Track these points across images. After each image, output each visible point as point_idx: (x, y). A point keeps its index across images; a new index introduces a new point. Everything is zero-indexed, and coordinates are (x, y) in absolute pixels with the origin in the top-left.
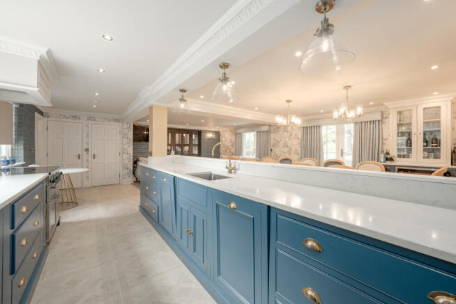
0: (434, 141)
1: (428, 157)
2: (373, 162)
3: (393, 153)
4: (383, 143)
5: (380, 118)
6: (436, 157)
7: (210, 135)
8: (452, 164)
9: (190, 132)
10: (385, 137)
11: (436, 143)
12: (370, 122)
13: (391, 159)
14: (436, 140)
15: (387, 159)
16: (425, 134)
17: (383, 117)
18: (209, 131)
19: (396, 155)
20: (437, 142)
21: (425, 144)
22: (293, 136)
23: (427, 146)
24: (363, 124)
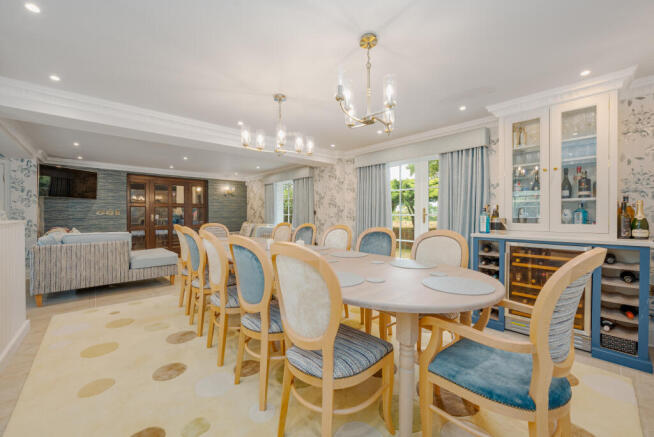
0: (584, 185)
1: (572, 221)
2: (450, 233)
3: (506, 214)
4: (489, 194)
5: (483, 144)
6: (586, 221)
7: (226, 188)
8: (619, 236)
9: (188, 183)
10: (493, 182)
11: (588, 189)
12: (467, 150)
13: (500, 227)
14: (588, 181)
15: (492, 226)
16: (566, 171)
17: (489, 140)
18: (225, 182)
19: (510, 218)
20: (589, 185)
21: (567, 193)
22: (345, 186)
23: (570, 196)
24: (455, 155)
